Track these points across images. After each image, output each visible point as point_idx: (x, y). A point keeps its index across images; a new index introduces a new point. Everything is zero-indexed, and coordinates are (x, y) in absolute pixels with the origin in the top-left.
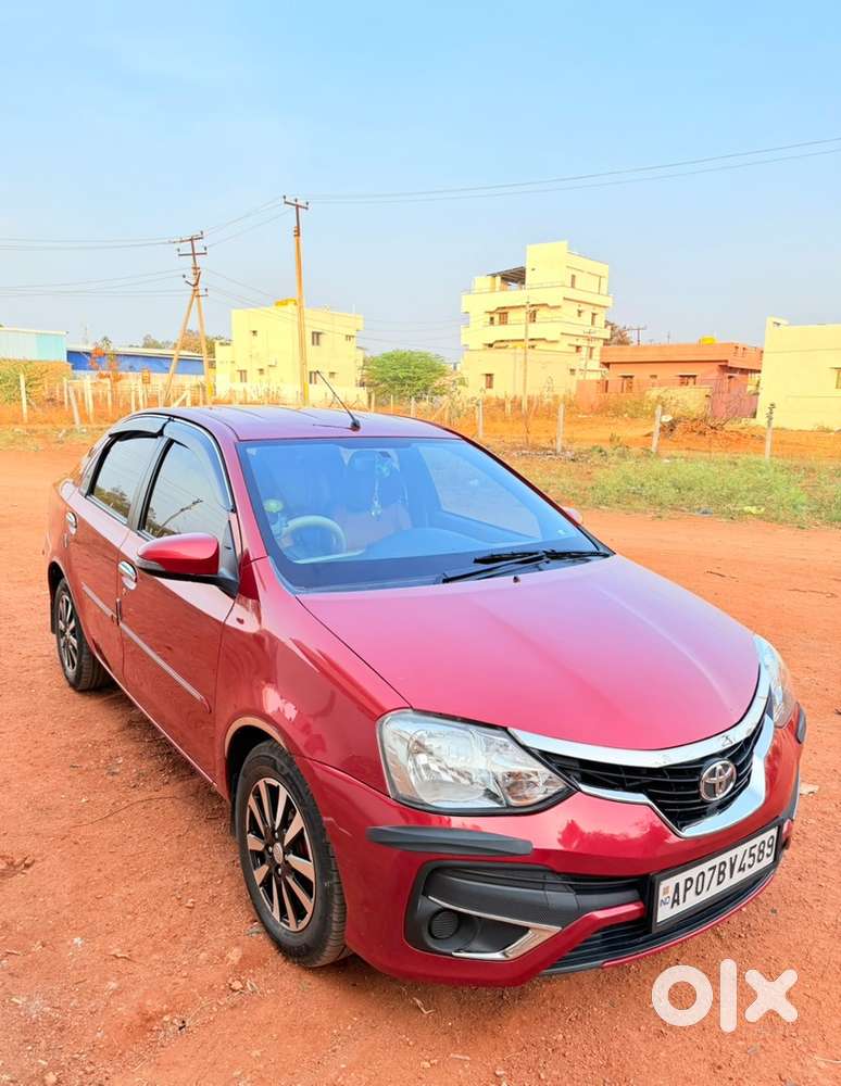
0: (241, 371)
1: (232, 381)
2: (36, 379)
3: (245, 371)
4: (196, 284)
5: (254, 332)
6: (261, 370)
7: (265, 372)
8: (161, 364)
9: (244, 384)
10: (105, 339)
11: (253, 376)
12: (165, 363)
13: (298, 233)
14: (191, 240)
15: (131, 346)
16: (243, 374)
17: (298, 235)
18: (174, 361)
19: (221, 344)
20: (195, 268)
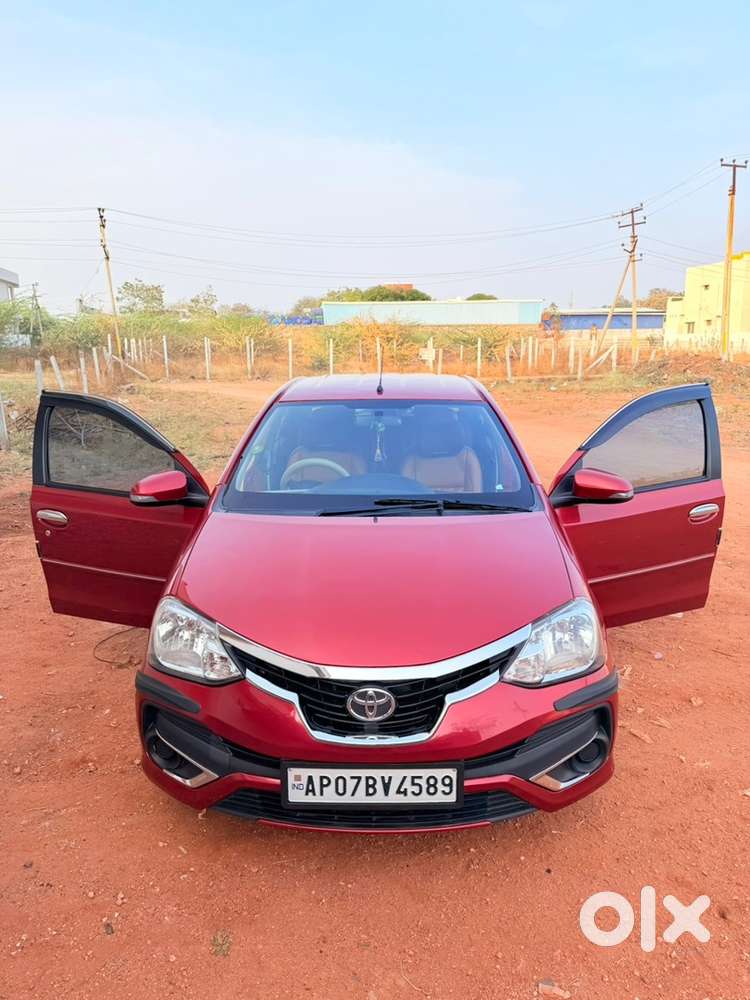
0: (689, 323)
1: (680, 331)
2: (499, 341)
3: (693, 323)
4: (633, 251)
5: (706, 286)
6: (709, 321)
7: (713, 322)
8: (620, 320)
9: (691, 335)
10: (553, 305)
11: (700, 326)
12: (625, 320)
13: (733, 191)
14: (632, 212)
15: (604, 307)
16: (691, 325)
17: (733, 194)
18: (634, 317)
19: (673, 300)
20: (634, 237)
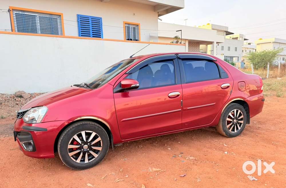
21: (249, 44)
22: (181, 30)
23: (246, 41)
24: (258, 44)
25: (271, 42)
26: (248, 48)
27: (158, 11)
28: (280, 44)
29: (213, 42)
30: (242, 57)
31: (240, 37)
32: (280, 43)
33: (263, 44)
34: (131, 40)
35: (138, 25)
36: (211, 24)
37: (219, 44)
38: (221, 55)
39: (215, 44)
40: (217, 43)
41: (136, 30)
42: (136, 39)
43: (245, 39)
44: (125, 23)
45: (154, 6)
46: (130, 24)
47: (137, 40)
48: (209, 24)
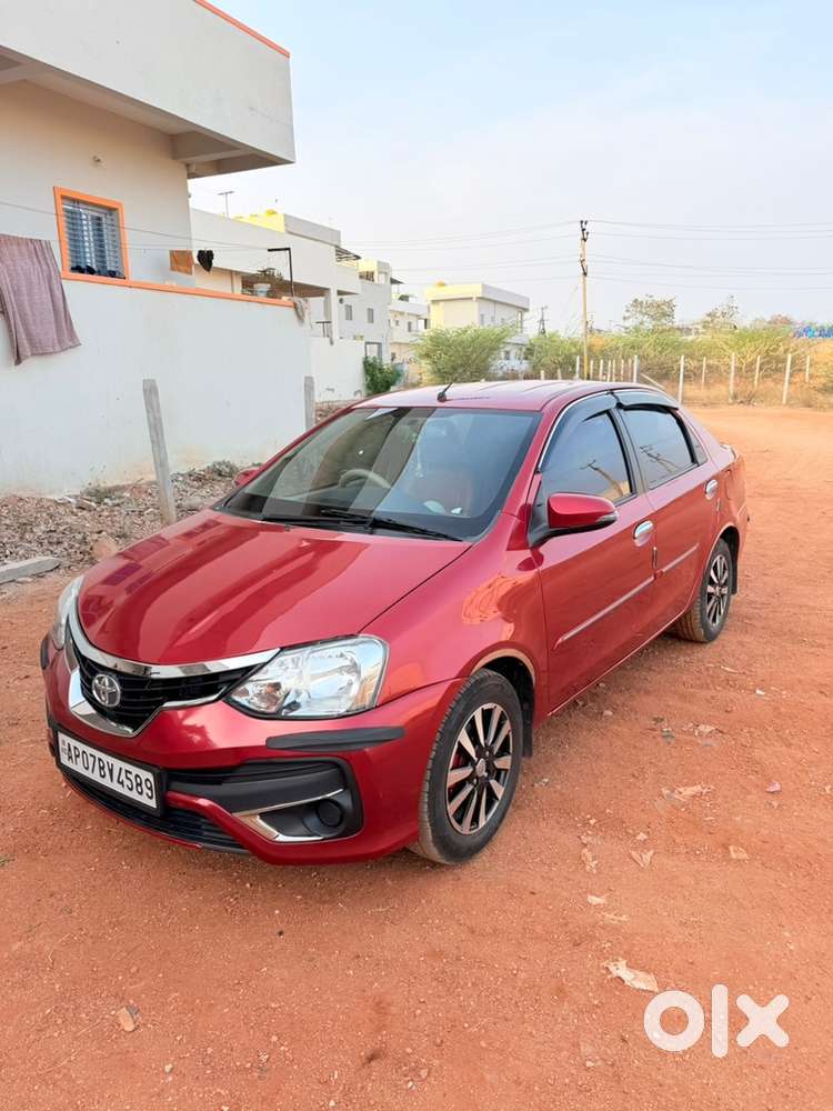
21: (404, 298)
22: (289, 249)
23: (395, 286)
24: (434, 302)
25: (471, 298)
26: (402, 313)
27: (189, 160)
28: (497, 306)
29: (328, 289)
30: (391, 344)
31: (380, 273)
32: (495, 302)
33: (451, 304)
34: (90, 271)
35: (111, 210)
36: (281, 213)
37: (344, 297)
38: (355, 338)
39: (334, 297)
40: (340, 293)
41: (105, 231)
42: (109, 268)
43: (393, 281)
44: (63, 197)
45: (172, 136)
46: (78, 202)
47: (112, 274)
48: (274, 213)
